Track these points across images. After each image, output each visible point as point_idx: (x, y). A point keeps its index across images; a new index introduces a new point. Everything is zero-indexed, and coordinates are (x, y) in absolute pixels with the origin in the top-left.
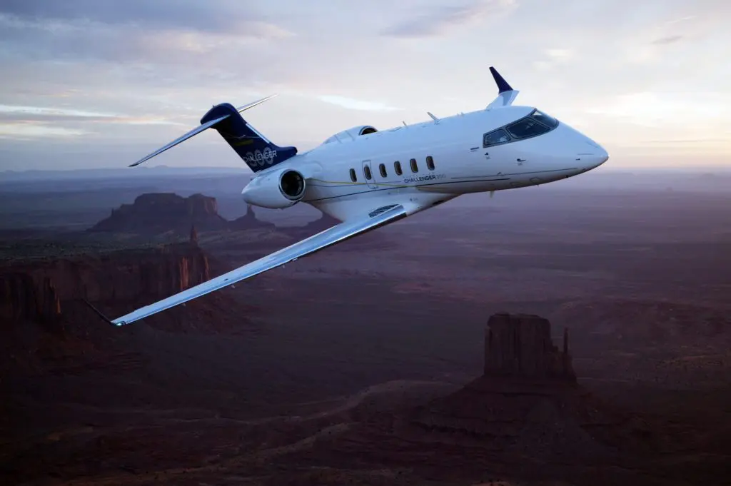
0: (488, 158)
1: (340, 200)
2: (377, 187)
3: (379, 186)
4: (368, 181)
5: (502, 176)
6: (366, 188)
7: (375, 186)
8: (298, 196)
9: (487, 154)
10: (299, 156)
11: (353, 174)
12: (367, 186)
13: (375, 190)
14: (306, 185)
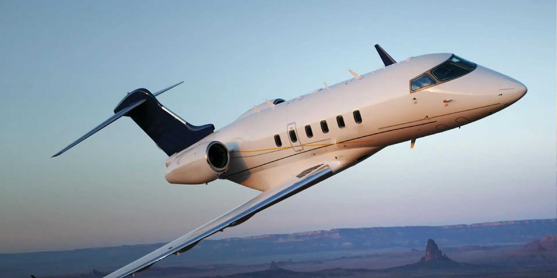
0: (416, 103)
1: (263, 169)
2: (303, 149)
3: (304, 147)
4: (294, 144)
5: (429, 119)
6: (291, 152)
7: (301, 148)
8: (224, 168)
9: (415, 99)
10: (217, 132)
11: (278, 140)
12: (292, 149)
13: (301, 152)
14: (231, 158)
